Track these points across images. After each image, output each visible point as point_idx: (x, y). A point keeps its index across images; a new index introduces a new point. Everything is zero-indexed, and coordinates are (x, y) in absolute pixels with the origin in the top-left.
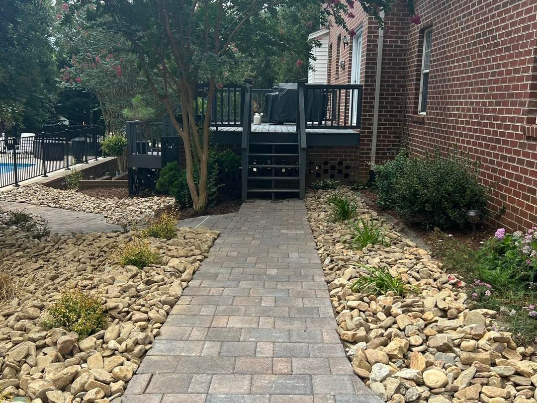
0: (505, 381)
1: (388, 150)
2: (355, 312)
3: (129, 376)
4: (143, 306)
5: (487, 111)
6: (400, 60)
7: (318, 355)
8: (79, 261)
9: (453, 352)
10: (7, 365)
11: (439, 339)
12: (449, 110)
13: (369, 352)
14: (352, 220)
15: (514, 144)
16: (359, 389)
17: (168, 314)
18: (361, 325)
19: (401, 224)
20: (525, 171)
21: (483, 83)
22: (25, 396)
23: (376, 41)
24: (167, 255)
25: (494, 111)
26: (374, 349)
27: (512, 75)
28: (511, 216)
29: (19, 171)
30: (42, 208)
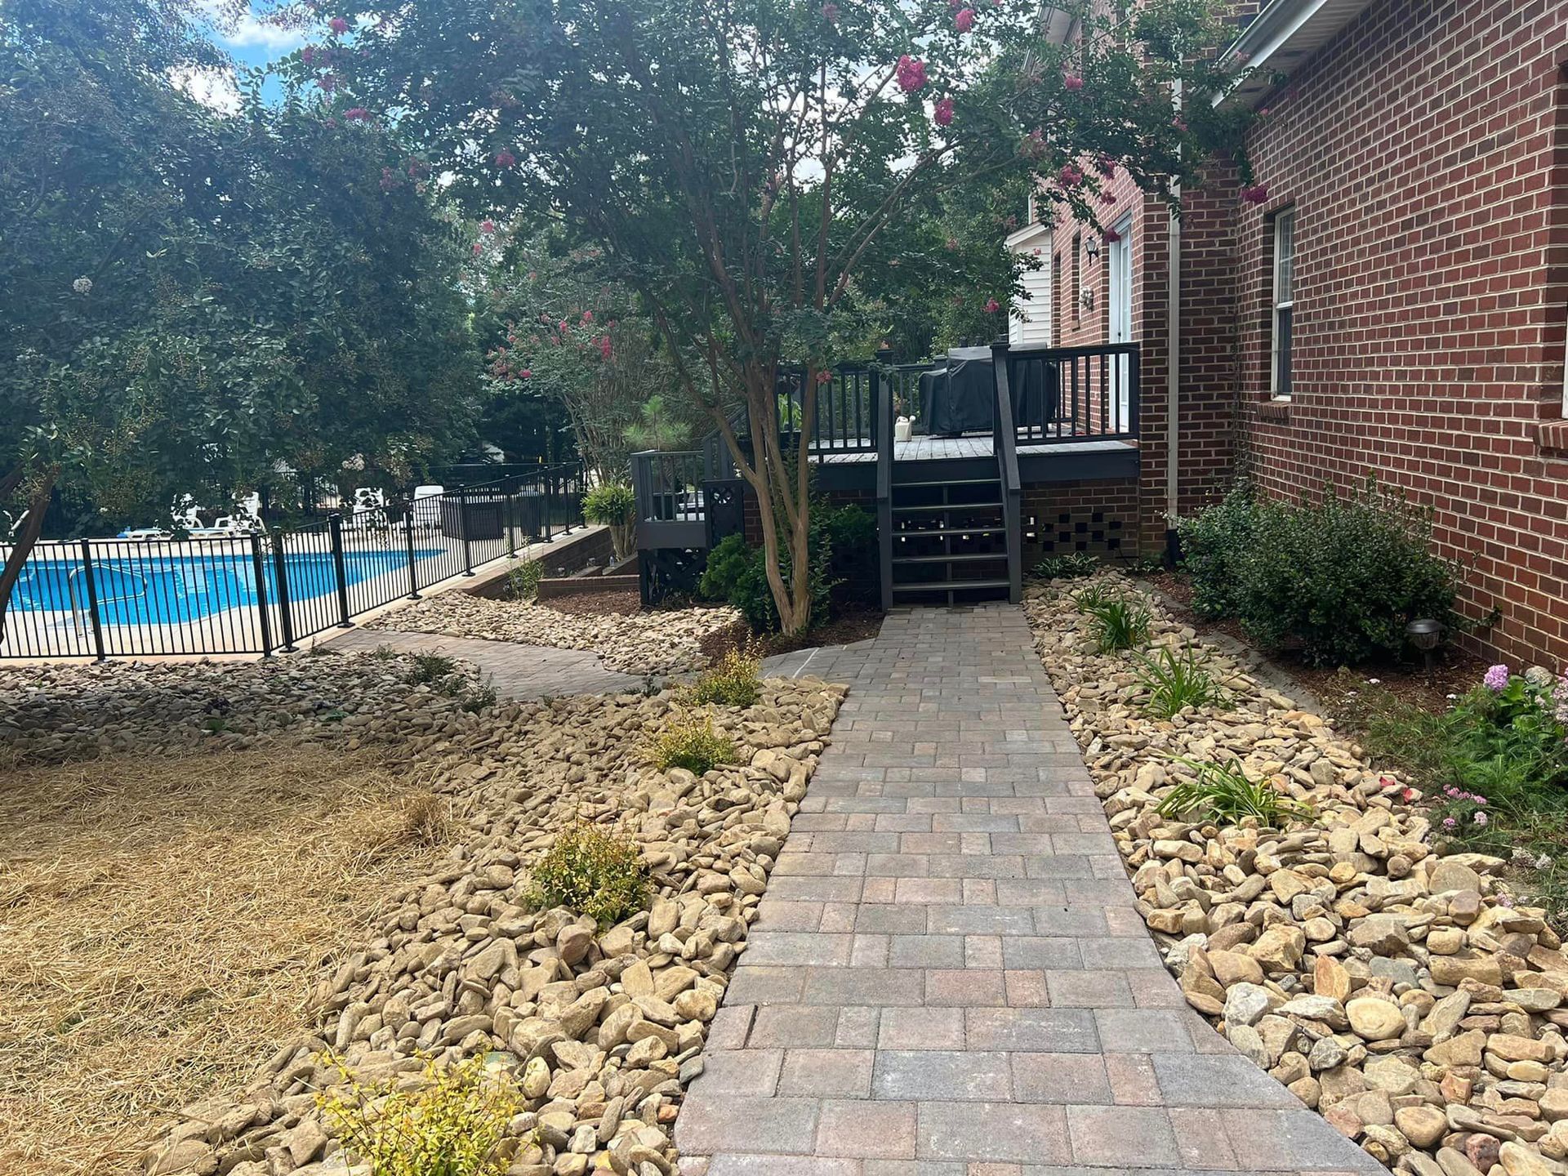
0: (1539, 1023)
1: (1204, 482)
2: (1174, 866)
3: (711, 1010)
4: (718, 857)
5: (1439, 391)
6: (1220, 282)
7: (1103, 964)
8: (568, 759)
9: (1411, 955)
10: (466, 987)
11: (1377, 928)
12: (1345, 389)
13: (1215, 956)
14: (1139, 649)
15: (1512, 465)
16: (1203, 1041)
17: (768, 873)
18: (1190, 895)
19: (1253, 654)
20: (1543, 527)
21: (1425, 328)
22: (504, 1050)
23: (1163, 246)
24: (748, 742)
25: (1456, 391)
26: (1225, 948)
27: (1497, 310)
28: (1515, 630)
29: (418, 566)
30: (470, 643)
